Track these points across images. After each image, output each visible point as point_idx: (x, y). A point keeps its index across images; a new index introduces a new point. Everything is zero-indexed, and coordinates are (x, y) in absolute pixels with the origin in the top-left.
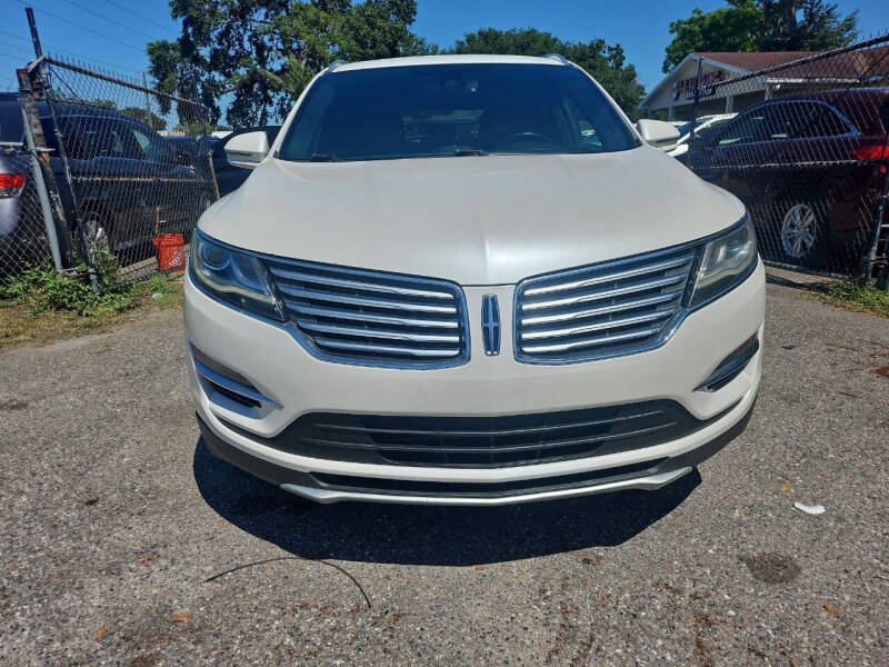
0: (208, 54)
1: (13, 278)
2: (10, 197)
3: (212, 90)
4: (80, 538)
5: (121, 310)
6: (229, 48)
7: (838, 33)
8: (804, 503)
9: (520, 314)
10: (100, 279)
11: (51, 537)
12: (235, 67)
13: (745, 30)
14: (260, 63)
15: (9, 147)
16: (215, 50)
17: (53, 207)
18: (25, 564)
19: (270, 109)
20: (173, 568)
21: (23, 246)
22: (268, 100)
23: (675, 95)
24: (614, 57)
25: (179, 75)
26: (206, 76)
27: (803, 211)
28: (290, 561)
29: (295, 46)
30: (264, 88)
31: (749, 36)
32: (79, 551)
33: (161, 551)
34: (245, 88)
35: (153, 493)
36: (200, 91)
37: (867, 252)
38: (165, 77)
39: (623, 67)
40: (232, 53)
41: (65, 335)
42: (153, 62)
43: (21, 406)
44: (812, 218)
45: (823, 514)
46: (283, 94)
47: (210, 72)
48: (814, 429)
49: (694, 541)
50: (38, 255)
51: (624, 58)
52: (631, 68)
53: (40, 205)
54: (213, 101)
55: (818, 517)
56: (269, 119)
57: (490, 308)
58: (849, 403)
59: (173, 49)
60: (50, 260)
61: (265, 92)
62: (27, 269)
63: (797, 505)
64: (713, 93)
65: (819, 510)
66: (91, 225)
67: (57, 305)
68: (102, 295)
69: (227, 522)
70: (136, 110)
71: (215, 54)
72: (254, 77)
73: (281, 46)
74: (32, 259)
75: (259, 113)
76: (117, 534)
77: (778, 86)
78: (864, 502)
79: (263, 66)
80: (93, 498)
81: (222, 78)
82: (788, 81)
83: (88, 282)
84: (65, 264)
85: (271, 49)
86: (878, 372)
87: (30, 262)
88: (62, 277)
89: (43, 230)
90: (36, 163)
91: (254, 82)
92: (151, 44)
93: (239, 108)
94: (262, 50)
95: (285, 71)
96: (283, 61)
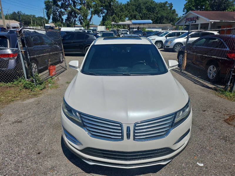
0: (60, 4)
1: (15, 80)
2: (13, 59)
3: (61, 14)
4: (37, 164)
5: (41, 90)
6: (66, 2)
7: (232, 3)
8: (199, 163)
9: (135, 129)
10: (36, 82)
11: (31, 163)
12: (67, 8)
13: (206, 1)
14: (74, 7)
15: (14, 50)
16: (62, 3)
17: (25, 64)
18: (26, 171)
19: (76, 19)
20: (58, 174)
21: (17, 73)
22: (76, 17)
23: (185, 22)
24: (170, 6)
25: (53, 10)
26: (60, 10)
27: (213, 67)
28: (83, 173)
29: (83, 2)
30: (75, 13)
31: (207, 2)
32: (37, 168)
33: (55, 168)
34: (70, 14)
35: (52, 151)
36: (58, 14)
37: (227, 83)
38: (49, 10)
39: (172, 9)
40: (67, 4)
41: (28, 98)
42: (46, 6)
43: (20, 122)
44: (215, 69)
45: (203, 166)
46: (80, 15)
47: (61, 9)
48: (205, 139)
49: (172, 172)
50: (21, 75)
51: (173, 7)
52: (174, 10)
53: (21, 63)
54: (61, 17)
55: (201, 167)
56: (76, 22)
57: (128, 129)
58: (215, 131)
59: (51, 2)
60: (24, 76)
61: (75, 15)
62: (18, 78)
63: (198, 163)
64: (195, 22)
65: (202, 165)
66: (33, 64)
67: (25, 87)
68: (37, 85)
69: (69, 161)
70: (41, 17)
71: (62, 4)
72: (73, 10)
73: (80, 2)
74: (20, 76)
75: (74, 20)
76: (45, 163)
77: (213, 22)
78: (213, 163)
79: (75, 8)
80: (39, 152)
81: (64, 11)
82: (216, 21)
83: (33, 82)
84: (28, 78)
85: (77, 3)
86: (224, 121)
87: (19, 77)
88: (27, 81)
89: (22, 69)
90: (21, 53)
91: (72, 12)
92: (46, 1)
93: (68, 19)
94: (75, 3)
95: (80, 9)
96: (80, 6)
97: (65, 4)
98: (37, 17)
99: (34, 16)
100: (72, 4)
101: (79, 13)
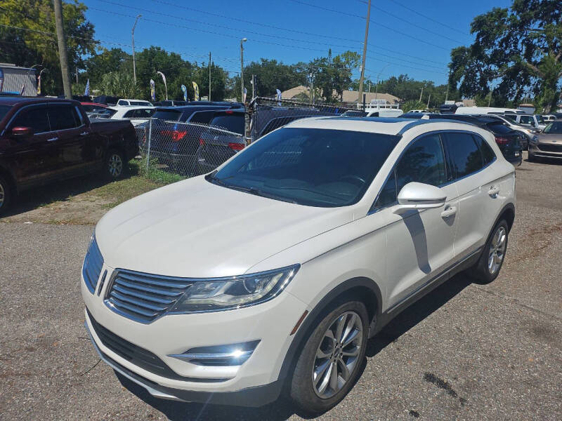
0: (490, 54)
3: (489, 75)
6: (506, 49)
12: (507, 61)
14: (527, 58)
22: (527, 82)
26: (486, 67)
30: (526, 74)
34: (511, 76)
36: (479, 77)
38: (458, 69)
40: (507, 52)
42: (453, 60)
47: (488, 65)
54: (486, 83)
56: (523, 95)
59: (468, 51)
61: (526, 77)
71: (495, 53)
75: (517, 91)
79: (528, 61)
81: (497, 68)
85: (538, 47)
91: (519, 70)
92: (455, 49)
93: (504, 88)
94: (530, 49)
95: (541, 63)
96: (543, 56)
97: (502, 52)
98: (436, 85)
99: (430, 84)
100: (521, 51)
101: (536, 73)
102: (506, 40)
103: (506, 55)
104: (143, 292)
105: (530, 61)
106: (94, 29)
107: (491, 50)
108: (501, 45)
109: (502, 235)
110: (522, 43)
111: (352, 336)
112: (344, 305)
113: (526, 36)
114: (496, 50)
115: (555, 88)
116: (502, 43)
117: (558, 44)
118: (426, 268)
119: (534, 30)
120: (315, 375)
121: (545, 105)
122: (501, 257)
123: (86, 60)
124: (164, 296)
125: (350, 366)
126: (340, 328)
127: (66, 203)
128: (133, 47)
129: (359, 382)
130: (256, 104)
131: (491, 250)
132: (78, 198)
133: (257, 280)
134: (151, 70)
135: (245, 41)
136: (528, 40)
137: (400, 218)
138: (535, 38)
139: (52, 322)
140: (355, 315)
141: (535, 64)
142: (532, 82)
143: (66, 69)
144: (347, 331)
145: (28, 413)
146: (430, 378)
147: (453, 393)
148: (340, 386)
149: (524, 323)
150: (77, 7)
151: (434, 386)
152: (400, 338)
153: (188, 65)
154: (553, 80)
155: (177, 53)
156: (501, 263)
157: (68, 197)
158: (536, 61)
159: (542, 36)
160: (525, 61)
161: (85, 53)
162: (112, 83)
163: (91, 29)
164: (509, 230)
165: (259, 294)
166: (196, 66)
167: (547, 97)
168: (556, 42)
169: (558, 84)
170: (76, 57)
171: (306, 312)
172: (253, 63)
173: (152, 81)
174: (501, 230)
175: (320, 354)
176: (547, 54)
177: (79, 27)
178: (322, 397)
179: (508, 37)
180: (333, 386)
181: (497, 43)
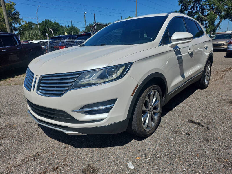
6: (193, 10)
40: (194, 12)
85: (206, 9)
94: (203, 10)
95: (208, 15)
96: (208, 12)
97: (192, 12)
100: (199, 11)
101: (206, 19)
102: (193, 7)
103: (193, 13)
104: (56, 83)
105: (203, 15)
106: (19, 13)
107: (187, 11)
108: (191, 9)
109: (209, 68)
110: (199, 8)
111: (156, 103)
112: (152, 86)
113: (201, 5)
114: (189, 12)
115: (214, 25)
116: (191, 8)
117: (214, 7)
118: (183, 76)
119: (204, 2)
120: (143, 119)
121: (210, 32)
122: (209, 78)
123: (17, 27)
124: (67, 83)
125: (156, 117)
126: (151, 97)
127: (14, 78)
128: (37, 20)
129: (160, 125)
130: (95, 26)
131: (206, 74)
132: (19, 76)
133: (113, 70)
134: (46, 30)
135: (86, 13)
136: (201, 6)
137: (172, 49)
138: (204, 5)
139: (11, 118)
140: (157, 92)
141: (205, 16)
142: (204, 24)
143: (8, 26)
144: (154, 99)
145: (3, 152)
146: (191, 121)
147: (202, 126)
148: (153, 126)
149: (225, 100)
150: (11, 4)
151: (193, 124)
152: (173, 109)
153: (62, 27)
154: (213, 21)
155: (57, 22)
156: (209, 81)
157: (14, 76)
158: (205, 15)
159: (207, 4)
160: (201, 15)
161: (16, 24)
162: (30, 35)
163: (18, 14)
164: (211, 66)
165: (114, 76)
166: (66, 27)
167: (211, 29)
168: (213, 6)
169: (215, 24)
170: (13, 26)
171: (137, 85)
172: (90, 24)
173: (47, 34)
174: (209, 65)
175: (144, 108)
176: (210, 12)
177: (13, 13)
178: (146, 130)
179: (194, 6)
180: (150, 125)
181: (189, 8)
